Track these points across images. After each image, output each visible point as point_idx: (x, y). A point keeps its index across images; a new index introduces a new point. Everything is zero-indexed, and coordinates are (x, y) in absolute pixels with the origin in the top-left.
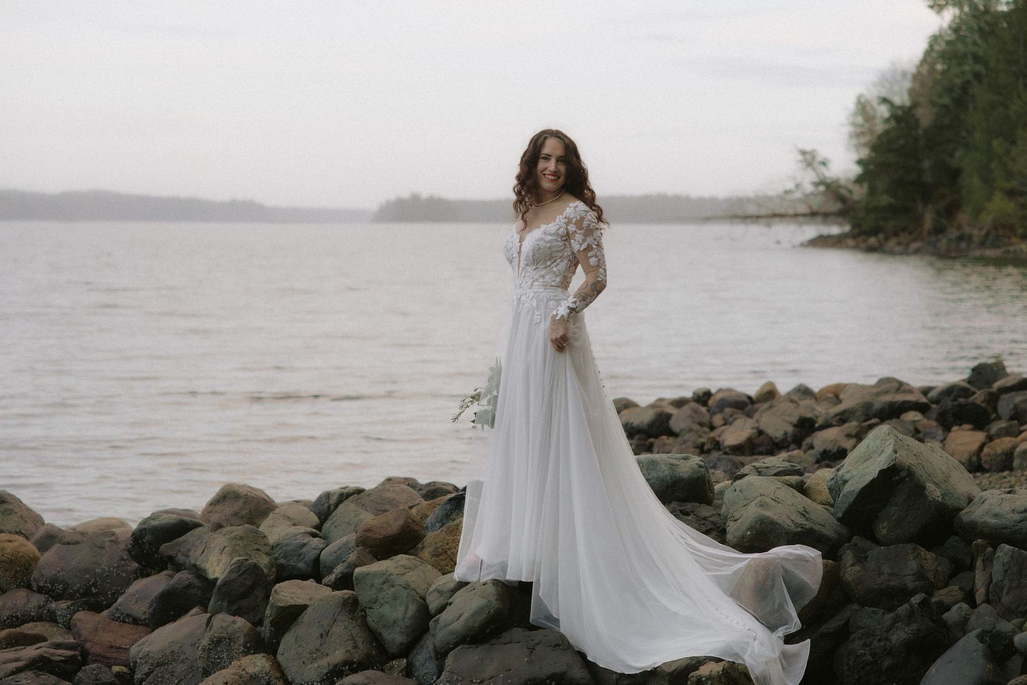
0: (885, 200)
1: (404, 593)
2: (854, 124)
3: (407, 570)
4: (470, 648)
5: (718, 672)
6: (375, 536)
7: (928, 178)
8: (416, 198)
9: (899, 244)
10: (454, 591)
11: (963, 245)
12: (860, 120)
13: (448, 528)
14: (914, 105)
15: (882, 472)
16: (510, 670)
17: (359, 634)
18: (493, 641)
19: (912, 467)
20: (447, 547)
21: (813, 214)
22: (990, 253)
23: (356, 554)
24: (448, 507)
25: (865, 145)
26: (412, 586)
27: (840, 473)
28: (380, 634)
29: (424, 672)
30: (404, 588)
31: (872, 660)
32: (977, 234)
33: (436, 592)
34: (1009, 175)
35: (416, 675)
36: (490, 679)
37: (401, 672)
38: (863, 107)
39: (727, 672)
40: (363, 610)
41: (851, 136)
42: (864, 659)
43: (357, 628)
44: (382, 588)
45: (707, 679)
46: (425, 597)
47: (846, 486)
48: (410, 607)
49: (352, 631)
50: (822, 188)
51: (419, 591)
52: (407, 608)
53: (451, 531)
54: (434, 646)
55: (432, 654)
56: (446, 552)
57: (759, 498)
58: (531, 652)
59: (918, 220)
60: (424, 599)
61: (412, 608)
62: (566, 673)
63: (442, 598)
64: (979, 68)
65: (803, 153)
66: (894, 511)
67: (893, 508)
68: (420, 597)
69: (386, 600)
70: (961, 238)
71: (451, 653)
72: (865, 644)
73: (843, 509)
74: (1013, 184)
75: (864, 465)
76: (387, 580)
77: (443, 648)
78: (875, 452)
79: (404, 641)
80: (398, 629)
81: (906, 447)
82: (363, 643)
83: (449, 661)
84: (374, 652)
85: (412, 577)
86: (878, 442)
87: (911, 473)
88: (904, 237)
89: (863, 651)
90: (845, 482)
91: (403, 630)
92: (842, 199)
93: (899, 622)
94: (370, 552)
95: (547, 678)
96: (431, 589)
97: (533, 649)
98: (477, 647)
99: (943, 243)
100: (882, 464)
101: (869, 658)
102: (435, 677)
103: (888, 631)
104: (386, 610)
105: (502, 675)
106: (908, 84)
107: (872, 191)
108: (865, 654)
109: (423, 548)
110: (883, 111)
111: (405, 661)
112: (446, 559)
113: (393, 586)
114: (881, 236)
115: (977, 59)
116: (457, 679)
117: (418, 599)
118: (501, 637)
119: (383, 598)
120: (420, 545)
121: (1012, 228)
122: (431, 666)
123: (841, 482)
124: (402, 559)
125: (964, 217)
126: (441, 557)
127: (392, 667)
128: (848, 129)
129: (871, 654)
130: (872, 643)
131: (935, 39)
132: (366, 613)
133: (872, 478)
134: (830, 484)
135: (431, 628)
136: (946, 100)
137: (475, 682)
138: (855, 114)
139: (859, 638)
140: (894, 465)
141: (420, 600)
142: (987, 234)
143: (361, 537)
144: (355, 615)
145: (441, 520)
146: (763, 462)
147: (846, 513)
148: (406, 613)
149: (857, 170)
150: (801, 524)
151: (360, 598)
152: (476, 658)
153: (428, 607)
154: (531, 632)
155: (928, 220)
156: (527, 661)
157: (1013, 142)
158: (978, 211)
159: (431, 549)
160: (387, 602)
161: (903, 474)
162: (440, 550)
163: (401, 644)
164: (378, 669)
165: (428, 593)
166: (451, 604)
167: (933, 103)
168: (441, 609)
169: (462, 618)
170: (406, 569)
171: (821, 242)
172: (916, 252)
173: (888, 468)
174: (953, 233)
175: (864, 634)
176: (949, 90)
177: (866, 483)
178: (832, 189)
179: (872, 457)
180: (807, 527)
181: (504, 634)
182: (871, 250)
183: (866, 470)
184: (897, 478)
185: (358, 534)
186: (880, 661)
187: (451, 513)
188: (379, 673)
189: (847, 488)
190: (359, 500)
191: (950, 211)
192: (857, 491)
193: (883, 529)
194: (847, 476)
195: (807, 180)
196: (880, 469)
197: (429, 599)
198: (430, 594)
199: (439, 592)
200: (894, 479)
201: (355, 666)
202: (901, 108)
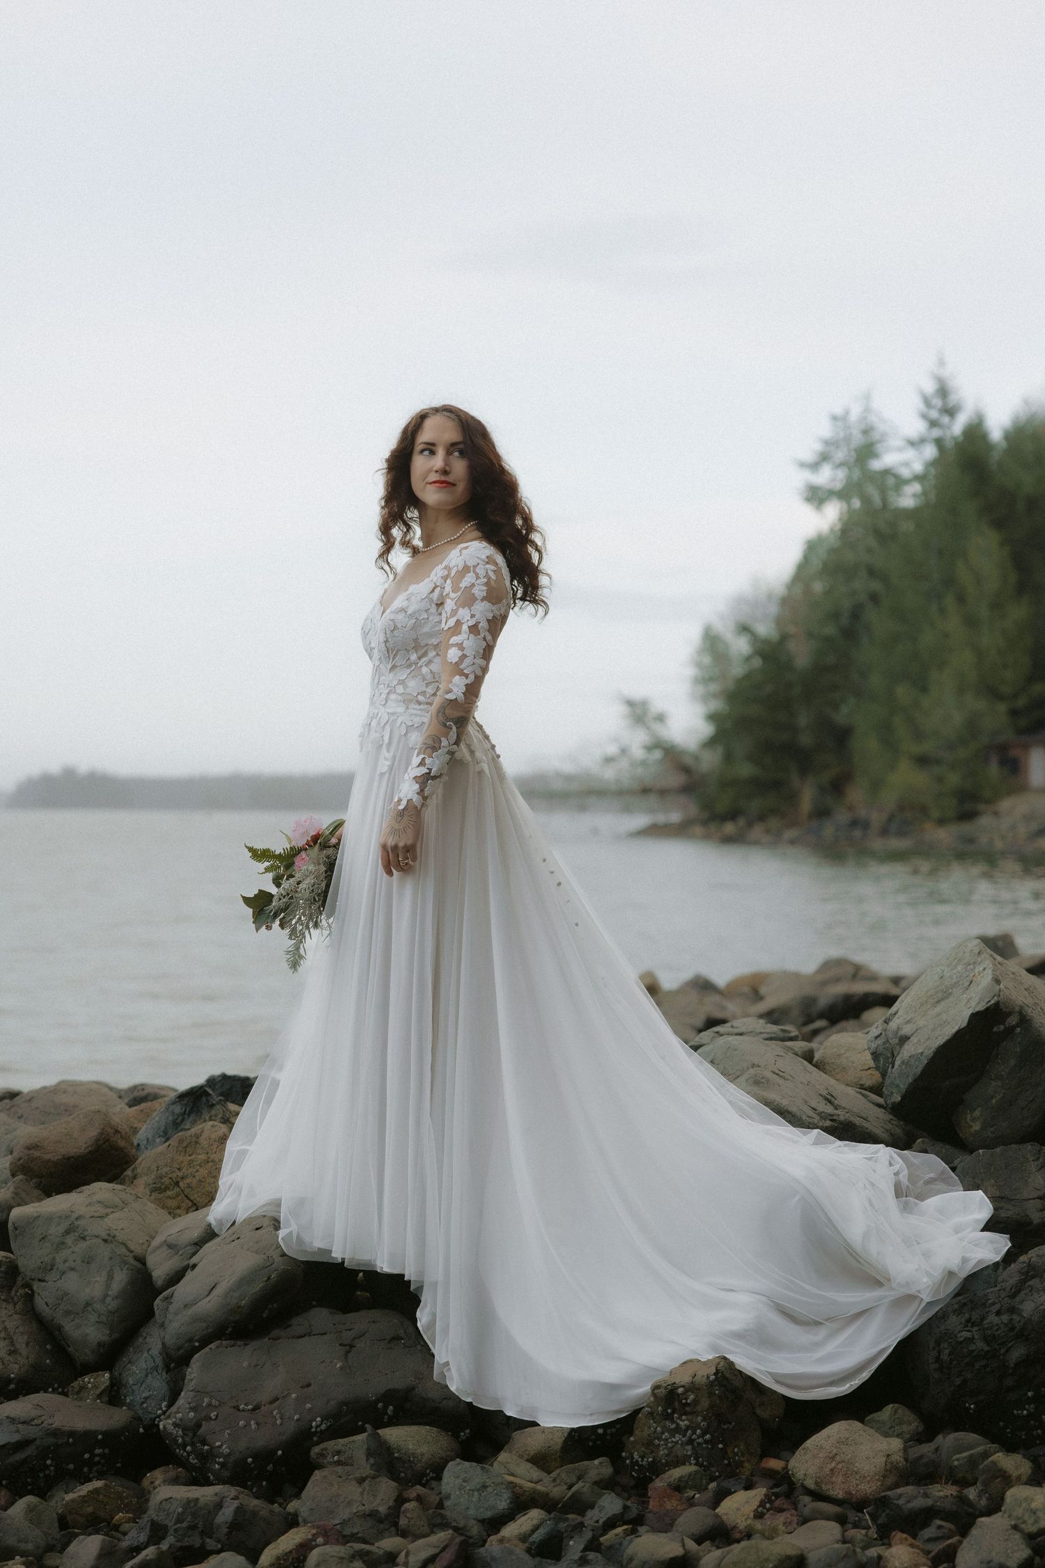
0: (746, 770)
1: (104, 1252)
2: (699, 665)
3: (111, 1210)
4: (233, 1346)
5: (708, 1377)
6: (47, 1157)
7: (806, 740)
8: (69, 774)
9: (768, 831)
10: (199, 1244)
11: (857, 833)
12: (707, 660)
13: (181, 1141)
14: (784, 638)
15: (975, 1017)
16: (309, 1385)
17: (21, 1329)
18: (275, 1333)
19: (1026, 1008)
20: (180, 1174)
21: (645, 791)
22: (895, 843)
23: (12, 1189)
24: (178, 1109)
25: (715, 696)
26: (121, 1237)
27: (893, 1025)
28: (60, 1328)
29: (144, 1395)
30: (105, 1241)
31: (986, 1348)
32: (877, 818)
33: (165, 1248)
34: (919, 736)
35: (128, 1401)
36: (271, 1402)
37: (99, 1396)
38: (712, 643)
39: (724, 1376)
40: (28, 1285)
41: (697, 681)
42: (972, 1347)
43: (16, 1316)
44: (63, 1243)
45: (687, 1391)
46: (145, 1258)
47: (906, 1046)
48: (115, 1276)
49: (6, 1324)
50: (658, 754)
51: (132, 1248)
52: (110, 1277)
53: (186, 1147)
54: (163, 1344)
55: (159, 1361)
56: (177, 1184)
57: (752, 1071)
58: (348, 1352)
59: (793, 798)
60: (142, 1260)
61: (121, 1278)
62: (413, 1389)
63: (177, 1257)
64: (876, 586)
65: (630, 703)
66: (993, 1090)
67: (994, 1083)
68: (137, 1258)
69: (73, 1264)
70: (854, 823)
71: (196, 1356)
72: (968, 1321)
73: (903, 1087)
74: (927, 747)
75: (938, 1009)
76: (73, 1229)
77: (179, 1349)
78: (956, 985)
79: (105, 1338)
80: (93, 1318)
81: (1011, 976)
82: (27, 1344)
83: (193, 1372)
84: (48, 1361)
85: (117, 1222)
86: (959, 968)
87: (1024, 1021)
88: (774, 823)
89: (968, 1335)
90: (904, 1039)
91: (104, 1318)
92: (686, 770)
93: (1033, 1277)
94: (38, 1186)
95: (378, 1401)
96: (155, 1243)
97: (352, 1346)
98: (246, 1345)
99: (829, 830)
100: (973, 1003)
101: (981, 1345)
102: (164, 1404)
103: (1013, 1296)
104: (71, 1283)
105: (294, 1395)
106: (773, 609)
107: (728, 757)
108: (973, 1338)
109: (135, 1177)
110: (741, 646)
111: (107, 1375)
112: (178, 1195)
113: (84, 1239)
114: (741, 822)
115: (872, 572)
116: (209, 1405)
117: (132, 1261)
118: (290, 1326)
119: (65, 1261)
120: (129, 1172)
121: (924, 810)
122: (158, 1384)
123: (897, 1041)
124: (100, 1190)
125: (856, 794)
126: (169, 1193)
127: (82, 1388)
128: (690, 672)
129: (985, 1339)
130: (983, 1319)
131: (812, 547)
132: (32, 1290)
133: (956, 1028)
134: (874, 1046)
135: (157, 1312)
136: (830, 630)
137: (243, 1410)
138: (701, 652)
139: (954, 1311)
140: (997, 1004)
141: (136, 1263)
142: (891, 818)
143: (20, 1159)
144: (13, 1294)
145: (165, 1132)
146: (732, 1027)
147: (910, 1094)
148: (108, 1287)
149: (705, 730)
150: (832, 1115)
151: (21, 1263)
152: (245, 1364)
153: (150, 1276)
154: (347, 1315)
155: (807, 797)
156: (341, 1368)
157: (924, 690)
158: (876, 786)
159: (149, 1179)
160: (72, 1269)
161: (1013, 1020)
162: (166, 1181)
163: (99, 1344)
164: (54, 1391)
165: (150, 1250)
166: (194, 1266)
167: (810, 635)
168: (176, 1277)
169: (219, 1291)
170: (107, 1207)
171: (655, 831)
172: (792, 842)
173: (987, 1009)
174: (842, 816)
175: (965, 1304)
176: (835, 616)
177: (946, 1038)
178: (671, 754)
179: (950, 994)
180: (842, 1118)
181: (295, 1321)
182: (728, 840)
183: (944, 1017)
184: (1002, 1027)
185: (15, 1154)
186: (1002, 1351)
187: (183, 1120)
188: (61, 1398)
189: (907, 1051)
190: (13, 1110)
191: (837, 787)
192: (929, 1053)
193: (973, 1123)
194: (907, 1030)
195: (637, 741)
196: (970, 1012)
197: (151, 1261)
198: (154, 1251)
199: (170, 1246)
200: (995, 1029)
201: (12, 1386)
202: (766, 642)
